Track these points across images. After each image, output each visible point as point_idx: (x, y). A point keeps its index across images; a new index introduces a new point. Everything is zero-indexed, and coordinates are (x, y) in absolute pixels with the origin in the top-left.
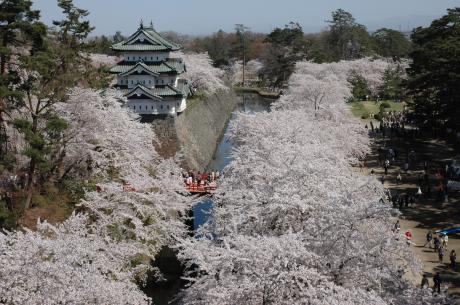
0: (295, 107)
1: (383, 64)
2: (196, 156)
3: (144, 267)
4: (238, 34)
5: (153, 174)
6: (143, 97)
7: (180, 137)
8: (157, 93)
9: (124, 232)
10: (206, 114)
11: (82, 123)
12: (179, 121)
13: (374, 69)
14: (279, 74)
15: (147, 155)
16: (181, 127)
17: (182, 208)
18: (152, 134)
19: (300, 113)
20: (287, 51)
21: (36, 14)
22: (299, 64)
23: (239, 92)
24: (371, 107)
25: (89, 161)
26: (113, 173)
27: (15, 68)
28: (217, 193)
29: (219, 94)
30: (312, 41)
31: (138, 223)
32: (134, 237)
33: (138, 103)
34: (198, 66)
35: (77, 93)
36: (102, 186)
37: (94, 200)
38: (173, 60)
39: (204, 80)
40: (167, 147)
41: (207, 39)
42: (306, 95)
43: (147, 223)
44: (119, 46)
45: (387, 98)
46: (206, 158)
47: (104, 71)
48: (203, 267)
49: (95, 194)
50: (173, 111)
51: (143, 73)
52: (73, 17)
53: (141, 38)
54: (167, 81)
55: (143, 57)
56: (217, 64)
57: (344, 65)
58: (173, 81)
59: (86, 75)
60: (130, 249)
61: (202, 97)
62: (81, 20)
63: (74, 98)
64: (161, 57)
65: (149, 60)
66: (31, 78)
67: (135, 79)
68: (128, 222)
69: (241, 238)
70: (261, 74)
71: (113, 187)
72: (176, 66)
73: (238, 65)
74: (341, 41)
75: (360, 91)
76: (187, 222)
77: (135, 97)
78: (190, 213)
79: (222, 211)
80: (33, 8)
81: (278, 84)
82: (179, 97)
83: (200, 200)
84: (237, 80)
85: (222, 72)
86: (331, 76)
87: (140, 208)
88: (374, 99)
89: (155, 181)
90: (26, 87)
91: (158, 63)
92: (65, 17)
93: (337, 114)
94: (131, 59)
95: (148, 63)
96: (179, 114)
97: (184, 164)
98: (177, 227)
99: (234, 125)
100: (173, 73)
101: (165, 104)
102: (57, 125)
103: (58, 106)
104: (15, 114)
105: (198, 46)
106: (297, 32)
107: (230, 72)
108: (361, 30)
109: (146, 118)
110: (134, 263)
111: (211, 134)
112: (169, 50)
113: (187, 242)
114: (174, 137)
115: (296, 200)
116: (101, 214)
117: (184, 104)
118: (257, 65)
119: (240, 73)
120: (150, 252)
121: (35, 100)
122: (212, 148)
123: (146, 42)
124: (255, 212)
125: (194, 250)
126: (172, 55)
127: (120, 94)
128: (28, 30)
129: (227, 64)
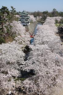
0: (47, 24)
1: (60, 18)
2: (31, 31)
4: (38, 12)
5: (25, 35)
6: (24, 22)
7: (29, 29)
8: (26, 22)
9: (21, 43)
10: (33, 25)
11: (15, 26)
12: (29, 26)
14: (44, 18)
15: (24, 31)
18: (25, 28)
20: (45, 15)
22: (47, 17)
23: (38, 21)
24: (58, 24)
25: (16, 32)
26: (19, 34)
27: (5, 18)
28: (35, 38)
29: (35, 22)
30: (49, 13)
31: (23, 42)
32: (22, 44)
34: (32, 17)
35: (14, 22)
36: (18, 36)
37: (16, 38)
39: (33, 19)
40: (27, 30)
43: (24, 42)
44: (20, 14)
45: (61, 23)
46: (33, 32)
47: (18, 18)
48: (33, 49)
49: (16, 37)
50: (28, 24)
51: (24, 18)
52: (13, 9)
54: (27, 20)
56: (35, 17)
57: (54, 18)
59: (15, 19)
60: (22, 46)
61: (32, 22)
63: (13, 23)
65: (24, 16)
66: (7, 19)
67: (22, 19)
68: (21, 42)
70: (41, 19)
72: (29, 17)
73: (38, 17)
74: (54, 14)
75: (57, 22)
76: (30, 42)
77: (22, 22)
78: (30, 40)
79: (36, 41)
80: (7, 8)
81: (44, 20)
82: (29, 22)
86: (52, 19)
87: (23, 40)
88: (59, 23)
90: (6, 21)
91: (26, 17)
93: (53, 26)
94: (22, 16)
97: (30, 33)
102: (11, 27)
103: (11, 24)
104: (5, 25)
105: (32, 14)
106: (47, 12)
107: (37, 18)
108: (57, 12)
109: (24, 26)
110: (22, 48)
111: (33, 28)
112: (28, 15)
113: (30, 45)
118: (41, 17)
120: (24, 46)
121: (8, 23)
122: (34, 30)
123: (24, 13)
124: (41, 41)
127: (20, 22)
128: (7, 12)
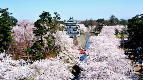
0: (103, 35)
1: (122, 27)
2: (82, 46)
3: (71, 68)
4: (90, 20)
6: (71, 33)
7: (78, 42)
8: (74, 32)
9: (67, 61)
10: (84, 37)
11: (58, 38)
13: (120, 28)
14: (99, 28)
15: (72, 45)
16: (79, 39)
17: (79, 56)
18: (73, 41)
19: (104, 36)
20: (101, 24)
21: (50, 15)
22: (104, 26)
23: (91, 32)
24: (120, 36)
25: (60, 46)
26: (65, 48)
27: (45, 26)
28: (87, 53)
29: (86, 33)
30: (106, 22)
31: (70, 59)
32: (69, 62)
33: (69, 34)
34: (82, 27)
35: (58, 32)
36: (63, 51)
37: (61, 54)
38: (77, 25)
39: (83, 30)
40: (76, 44)
41: (84, 21)
42: (106, 33)
43: (72, 59)
44: (66, 22)
45: (123, 34)
46: (84, 46)
47: (63, 27)
48: (84, 69)
49: (61, 53)
50: (77, 36)
51: (71, 28)
52: (57, 16)
53: (70, 21)
54: (76, 30)
55: (71, 24)
56: (86, 26)
57: (114, 27)
58: (77, 30)
59: (59, 28)
60: (69, 65)
61: (83, 33)
62: (58, 17)
63: (56, 33)
64: (75, 24)
65: (72, 25)
66: (48, 28)
67: (69, 29)
68: (68, 59)
69: (93, 63)
70: (95, 29)
71: (65, 52)
72: (77, 26)
73: (90, 27)
74: (113, 22)
75: (117, 32)
76: (80, 60)
77: (69, 33)
79: (88, 57)
81: (99, 31)
82: (78, 33)
83: (83, 55)
84: (90, 30)
85: (87, 28)
86: (111, 29)
87: (71, 56)
88: (120, 34)
89: (74, 50)
92: (55, 16)
93: (113, 37)
94: (68, 25)
95: (72, 26)
96: (78, 37)
97: (79, 47)
98: (78, 60)
99: (90, 39)
100: (77, 28)
101: (75, 34)
102: (53, 38)
103: (54, 34)
104: (45, 36)
105: (82, 23)
106: (103, 20)
108: (117, 19)
109: (71, 37)
111: (85, 41)
112: (76, 23)
113: (80, 63)
114: (77, 42)
115: (105, 54)
116: (62, 57)
117: (79, 35)
118: (95, 27)
119: (91, 28)
120: (72, 66)
121: (49, 33)
122: (85, 44)
123: (71, 21)
124: (96, 57)
125: (82, 65)
126: (77, 24)
127: (66, 32)
128: (48, 18)
129: (88, 26)
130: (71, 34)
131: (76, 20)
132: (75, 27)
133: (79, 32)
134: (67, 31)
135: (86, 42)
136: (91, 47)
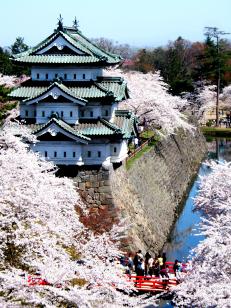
2: (142, 235)
4: (209, 43)
5: (76, 257)
6: (61, 138)
7: (117, 203)
12: (116, 177)
16: (120, 186)
18: (75, 197)
23: (210, 135)
29: (177, 138)
33: (51, 148)
34: (147, 92)
38: (109, 80)
39: (155, 113)
40: (98, 217)
41: (158, 51)
44: (24, 57)
46: (158, 237)
50: (107, 163)
51: (61, 100)
53: (59, 44)
54: (97, 112)
55: (61, 74)
56: (175, 90)
58: (108, 114)
61: (152, 141)
64: (90, 75)
65: (70, 78)
67: (48, 110)
72: (113, 88)
73: (207, 93)
77: (46, 138)
82: (116, 138)
84: (208, 116)
85: (184, 102)
89: (80, 268)
91: (87, 84)
94: (42, 77)
95: (70, 84)
96: (116, 166)
97: (124, 244)
99: (206, 182)
100: (108, 101)
101: (94, 149)
105: (145, 62)
107: (196, 102)
109: (65, 171)
111: (166, 201)
112: (103, 64)
114: (108, 203)
117: (124, 148)
119: (212, 104)
122: (168, 223)
123: (67, 51)
126: (106, 73)
127: (26, 131)
129: (191, 89)
130: (60, 148)
131: (103, 45)
132: (94, 93)
133: (127, 132)
134: (30, 121)
135: (179, 210)
136: (210, 242)
